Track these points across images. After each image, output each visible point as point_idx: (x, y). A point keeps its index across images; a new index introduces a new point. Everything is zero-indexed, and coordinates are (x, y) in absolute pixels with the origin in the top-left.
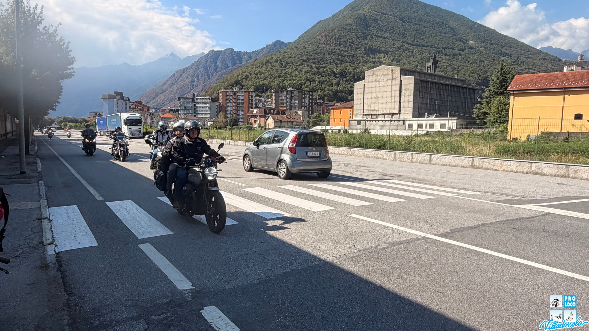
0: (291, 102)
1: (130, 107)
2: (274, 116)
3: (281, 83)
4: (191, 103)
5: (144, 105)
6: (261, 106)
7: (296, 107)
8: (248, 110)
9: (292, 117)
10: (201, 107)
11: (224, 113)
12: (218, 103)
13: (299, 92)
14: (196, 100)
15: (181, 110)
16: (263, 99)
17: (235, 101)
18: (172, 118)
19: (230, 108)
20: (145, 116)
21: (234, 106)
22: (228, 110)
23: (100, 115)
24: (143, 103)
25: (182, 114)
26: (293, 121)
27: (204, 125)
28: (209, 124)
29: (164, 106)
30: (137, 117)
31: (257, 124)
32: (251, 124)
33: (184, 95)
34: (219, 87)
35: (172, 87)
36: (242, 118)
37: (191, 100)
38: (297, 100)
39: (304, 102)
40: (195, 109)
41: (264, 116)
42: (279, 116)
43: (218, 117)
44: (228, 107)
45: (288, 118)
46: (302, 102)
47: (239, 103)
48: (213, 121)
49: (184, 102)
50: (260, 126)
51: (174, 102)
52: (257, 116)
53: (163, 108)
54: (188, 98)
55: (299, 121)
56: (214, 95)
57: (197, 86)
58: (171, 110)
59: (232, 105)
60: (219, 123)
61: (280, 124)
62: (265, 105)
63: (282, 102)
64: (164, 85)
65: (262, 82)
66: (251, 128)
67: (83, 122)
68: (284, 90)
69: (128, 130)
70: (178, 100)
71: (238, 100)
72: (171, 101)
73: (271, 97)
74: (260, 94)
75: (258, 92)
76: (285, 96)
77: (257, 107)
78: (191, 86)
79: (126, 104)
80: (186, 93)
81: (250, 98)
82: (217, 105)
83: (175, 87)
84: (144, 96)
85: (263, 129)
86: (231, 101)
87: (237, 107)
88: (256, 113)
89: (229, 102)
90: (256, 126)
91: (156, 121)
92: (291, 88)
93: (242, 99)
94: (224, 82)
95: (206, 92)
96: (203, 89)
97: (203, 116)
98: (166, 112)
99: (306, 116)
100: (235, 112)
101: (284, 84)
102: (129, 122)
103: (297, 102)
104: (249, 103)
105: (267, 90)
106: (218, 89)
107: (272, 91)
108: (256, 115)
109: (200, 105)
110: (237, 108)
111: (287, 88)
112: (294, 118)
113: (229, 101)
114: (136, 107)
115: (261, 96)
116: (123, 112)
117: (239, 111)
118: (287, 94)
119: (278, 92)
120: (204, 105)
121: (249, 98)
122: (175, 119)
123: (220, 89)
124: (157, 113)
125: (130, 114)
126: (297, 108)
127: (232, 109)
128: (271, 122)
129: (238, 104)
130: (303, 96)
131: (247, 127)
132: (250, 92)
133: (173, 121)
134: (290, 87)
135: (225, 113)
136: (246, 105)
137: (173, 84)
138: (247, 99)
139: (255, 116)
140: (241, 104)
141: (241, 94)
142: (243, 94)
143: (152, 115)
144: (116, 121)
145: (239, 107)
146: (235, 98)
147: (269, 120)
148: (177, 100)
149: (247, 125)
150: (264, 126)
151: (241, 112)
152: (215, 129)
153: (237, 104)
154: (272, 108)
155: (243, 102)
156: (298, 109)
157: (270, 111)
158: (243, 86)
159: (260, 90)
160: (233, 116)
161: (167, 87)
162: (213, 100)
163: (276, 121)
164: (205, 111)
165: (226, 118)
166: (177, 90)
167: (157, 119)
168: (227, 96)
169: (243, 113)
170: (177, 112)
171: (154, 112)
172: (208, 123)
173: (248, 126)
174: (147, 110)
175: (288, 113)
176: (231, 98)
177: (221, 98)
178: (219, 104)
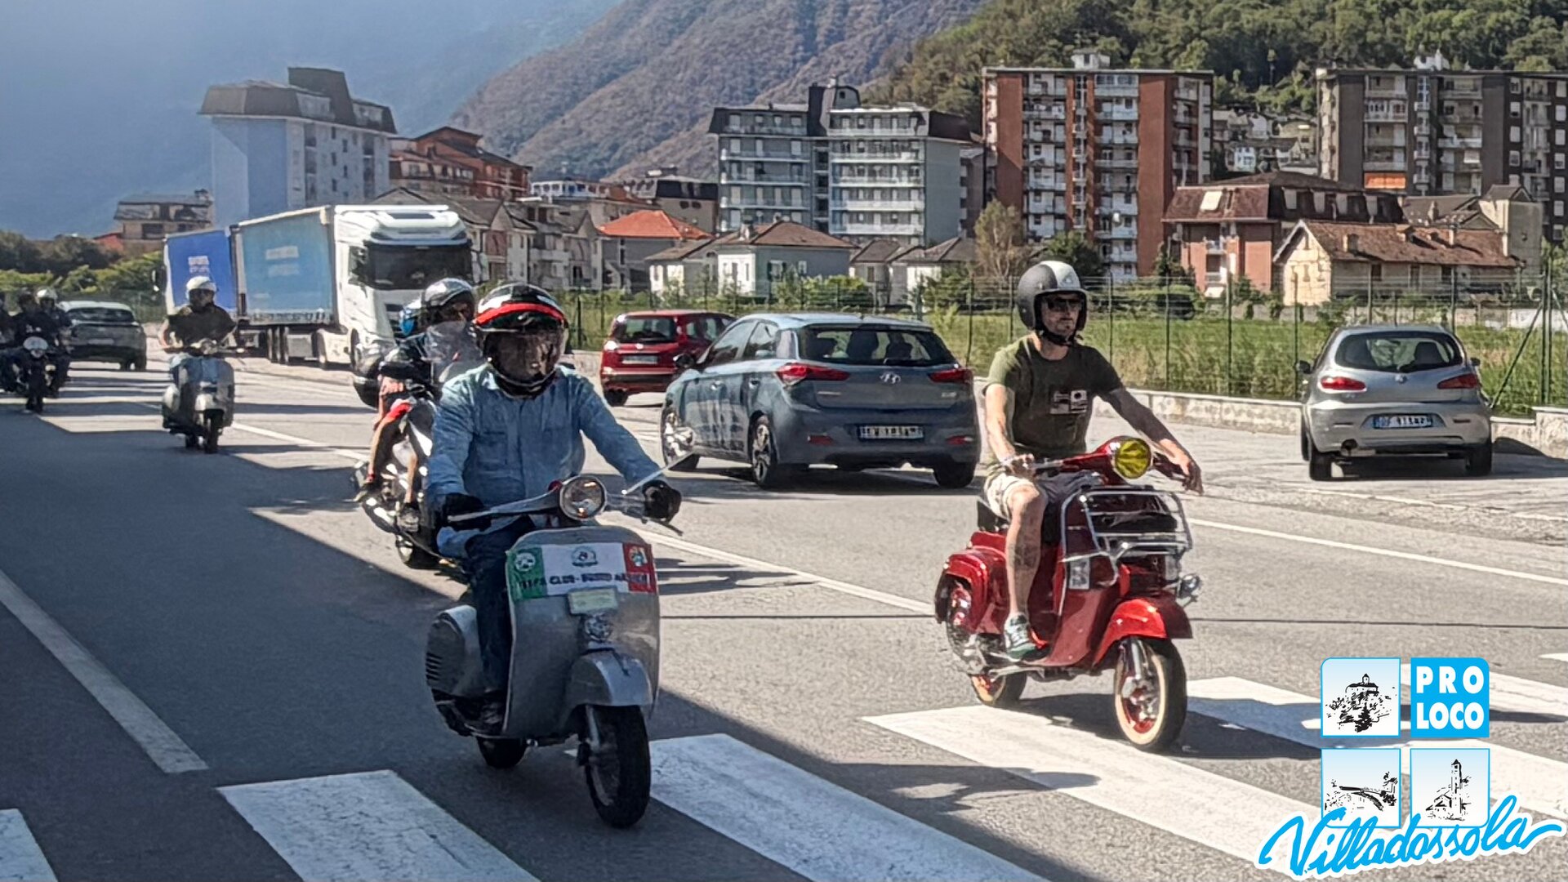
0: (1441, 143)
1: (395, 170)
2: (1329, 227)
3: (1378, 24)
4: (796, 148)
5: (489, 159)
6: (1249, 167)
7: (1469, 175)
8: (1169, 193)
9: (1442, 236)
10: (861, 173)
11: (1011, 209)
12: (975, 144)
13: (1487, 82)
14: (832, 125)
15: (736, 191)
16: (1260, 126)
17: (1082, 135)
18: (671, 242)
19: (1048, 181)
20: (496, 225)
21: (1076, 166)
22: (1038, 192)
23: (187, 216)
24: (481, 143)
25: (736, 216)
26: (1448, 258)
27: (885, 287)
28: (913, 277)
29: (622, 161)
30: (437, 230)
31: (1224, 280)
32: (1188, 279)
33: (756, 93)
34: (979, 45)
35: (676, 43)
36: (1128, 243)
37: (798, 127)
38: (1477, 132)
39: (1519, 146)
40: (822, 182)
41: (1268, 231)
42: (1359, 229)
43: (972, 235)
44: (1037, 170)
45: (1417, 241)
46: (1509, 145)
47: (1111, 146)
48: (942, 262)
49: (748, 140)
50: (1242, 291)
51: (683, 135)
52: (1226, 233)
53: (614, 178)
54: (779, 113)
55: (1491, 259)
56: (949, 93)
57: (835, 36)
58: (667, 189)
59: (1061, 161)
60: (979, 271)
61: (1367, 278)
62: (1271, 161)
63: (1380, 140)
64: (619, 28)
65: (1258, 14)
66: (1184, 307)
67: (75, 264)
68: (1393, 67)
69: (377, 317)
70: (712, 130)
71: (1099, 126)
72: (666, 131)
73: (1312, 111)
74: (1241, 94)
75: (1229, 78)
76: (1397, 108)
77: (1221, 173)
78: (800, 37)
79: (369, 150)
80: (765, 85)
81: (1181, 118)
82: (966, 162)
83: (696, 39)
84: (487, 97)
85: (1262, 312)
86: (1059, 134)
87: (1099, 173)
88: (1217, 210)
89: (1046, 141)
90: (1215, 292)
91: (567, 255)
92: (1438, 56)
93: (1128, 124)
94: (1011, 15)
95: (899, 75)
96: (876, 56)
97: (877, 228)
98: (636, 204)
99: (1535, 231)
100: (1081, 205)
101: (1396, 29)
102: (387, 263)
103: (1476, 142)
104: (1172, 147)
105: (1285, 67)
106: (977, 58)
107: (1320, 72)
108: (1217, 225)
109: (855, 158)
110: (1097, 179)
111: (1412, 55)
112: (1457, 245)
113: (1046, 132)
114: (437, 169)
115: (1247, 107)
116: (346, 203)
117: (1109, 195)
118: (1413, 95)
119: (1359, 79)
120: (881, 159)
121: (1170, 113)
122: (695, 244)
123: (985, 56)
124: (574, 208)
125: (396, 216)
126: (1476, 183)
127: (1063, 187)
128: (1313, 271)
129: (1100, 150)
130: (1515, 107)
131: (1160, 302)
132: (1182, 80)
133: (678, 260)
134: (1430, 48)
135: (1020, 206)
136: (1152, 161)
137: (681, 25)
138: (1158, 125)
139: (1213, 230)
140: (1118, 154)
141: (1120, 93)
142: (1135, 94)
143: (543, 220)
144: (302, 256)
145: (1106, 171)
146: (1082, 112)
147: (1299, 255)
148: (704, 125)
149: (1161, 285)
150: (1267, 291)
151: (1118, 207)
152: (953, 308)
153: (1098, 156)
154: (1316, 177)
155: (1132, 138)
156: (1485, 190)
157: (1305, 196)
158: (1132, 41)
159: (1241, 66)
160: (1069, 227)
161: (639, 40)
162: (940, 126)
163: (1349, 262)
164: (887, 193)
165: (1022, 238)
166: (708, 61)
167: (574, 246)
168: (1029, 102)
169: (1132, 209)
170: (707, 205)
171: (556, 201)
172: (911, 271)
173: (1164, 291)
174: (506, 188)
175: (1420, 212)
176: (1057, 112)
177: (993, 111)
178: (980, 151)
